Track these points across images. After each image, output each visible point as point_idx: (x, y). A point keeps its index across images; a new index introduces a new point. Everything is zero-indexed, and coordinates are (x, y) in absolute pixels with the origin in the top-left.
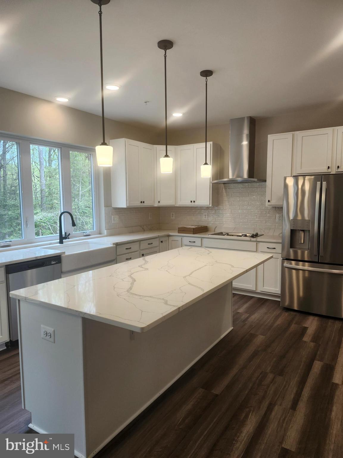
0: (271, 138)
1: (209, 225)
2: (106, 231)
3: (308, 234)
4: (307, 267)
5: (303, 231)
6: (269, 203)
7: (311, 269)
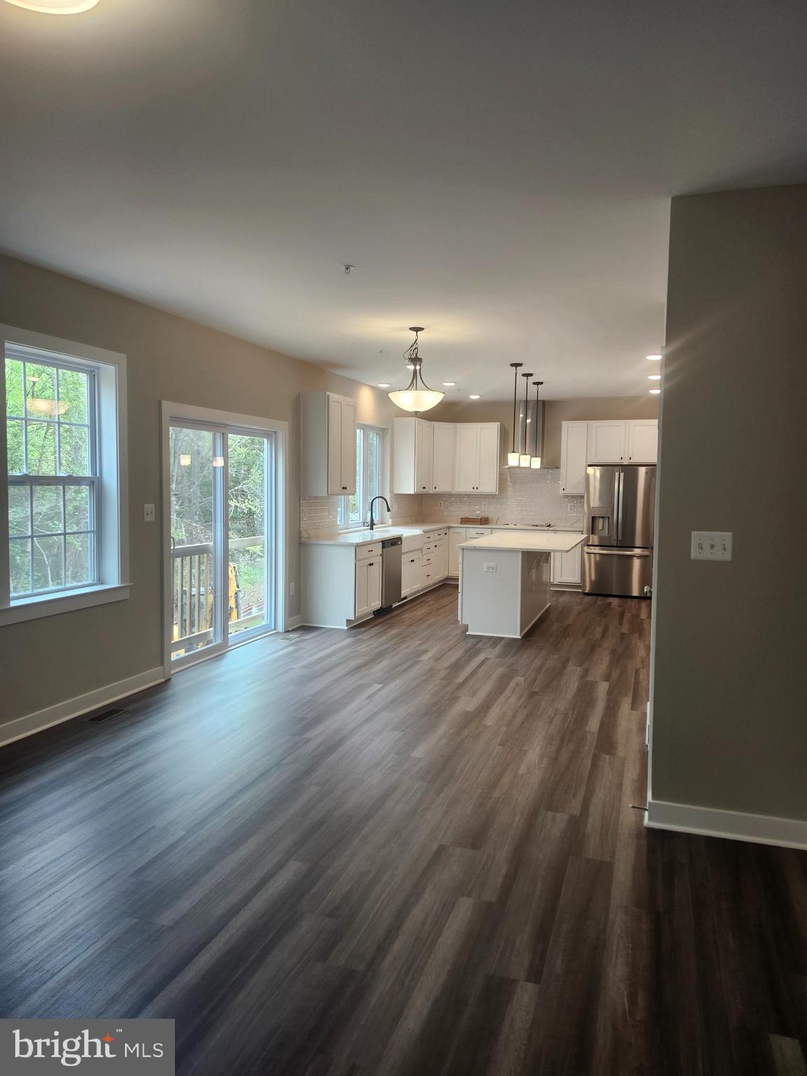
0: (565, 425)
1: (491, 516)
2: (390, 520)
3: (607, 521)
4: (597, 550)
5: (602, 518)
6: (564, 492)
7: (602, 552)
